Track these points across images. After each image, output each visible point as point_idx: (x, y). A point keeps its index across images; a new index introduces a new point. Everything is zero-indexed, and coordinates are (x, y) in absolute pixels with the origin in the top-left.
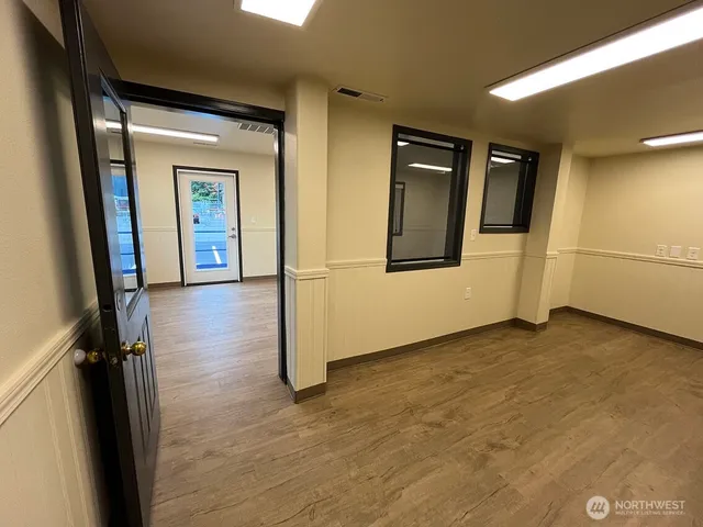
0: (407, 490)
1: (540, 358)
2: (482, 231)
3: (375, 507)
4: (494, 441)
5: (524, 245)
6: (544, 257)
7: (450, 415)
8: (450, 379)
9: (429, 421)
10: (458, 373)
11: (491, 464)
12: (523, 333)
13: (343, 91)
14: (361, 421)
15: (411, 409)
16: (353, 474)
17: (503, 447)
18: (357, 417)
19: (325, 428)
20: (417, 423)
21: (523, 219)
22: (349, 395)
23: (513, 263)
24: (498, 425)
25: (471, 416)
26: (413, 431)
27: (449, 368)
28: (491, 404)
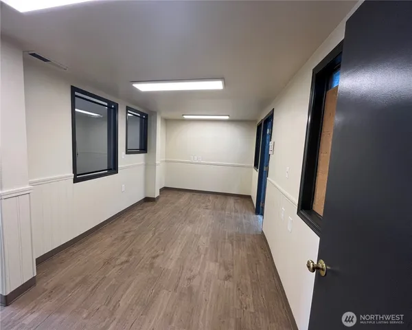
0: (122, 300)
1: (160, 212)
2: (127, 153)
3: (107, 319)
4: (154, 255)
5: (146, 160)
6: (155, 165)
7: (130, 255)
8: (123, 238)
9: (120, 263)
10: (126, 233)
11: (156, 265)
12: (150, 203)
13: (34, 55)
14: (76, 285)
15: (108, 262)
16: (84, 316)
17: (158, 256)
18: (72, 284)
19: (48, 305)
20: (114, 267)
21: (144, 146)
22: (59, 275)
23: (142, 169)
24: (153, 248)
25: (140, 250)
26: (113, 272)
27: (121, 233)
28: (147, 241)
